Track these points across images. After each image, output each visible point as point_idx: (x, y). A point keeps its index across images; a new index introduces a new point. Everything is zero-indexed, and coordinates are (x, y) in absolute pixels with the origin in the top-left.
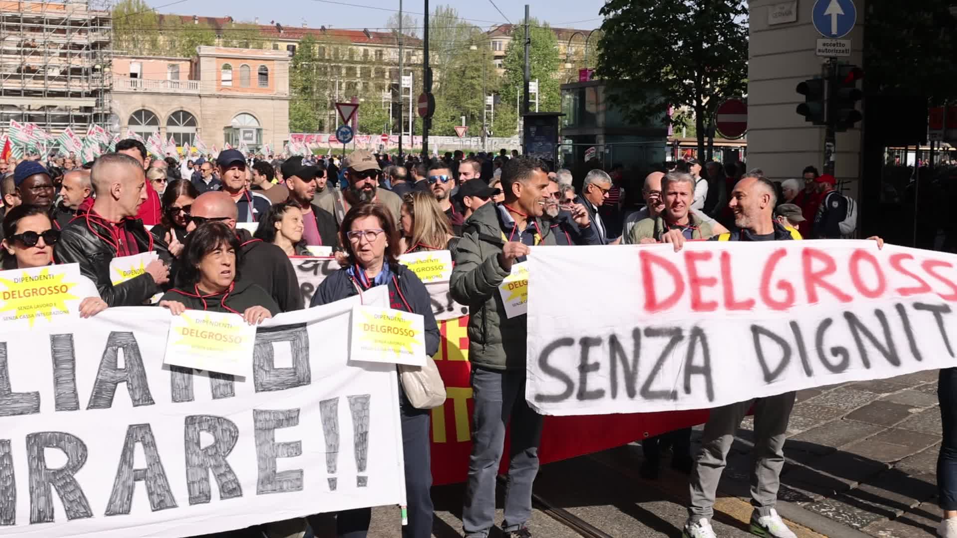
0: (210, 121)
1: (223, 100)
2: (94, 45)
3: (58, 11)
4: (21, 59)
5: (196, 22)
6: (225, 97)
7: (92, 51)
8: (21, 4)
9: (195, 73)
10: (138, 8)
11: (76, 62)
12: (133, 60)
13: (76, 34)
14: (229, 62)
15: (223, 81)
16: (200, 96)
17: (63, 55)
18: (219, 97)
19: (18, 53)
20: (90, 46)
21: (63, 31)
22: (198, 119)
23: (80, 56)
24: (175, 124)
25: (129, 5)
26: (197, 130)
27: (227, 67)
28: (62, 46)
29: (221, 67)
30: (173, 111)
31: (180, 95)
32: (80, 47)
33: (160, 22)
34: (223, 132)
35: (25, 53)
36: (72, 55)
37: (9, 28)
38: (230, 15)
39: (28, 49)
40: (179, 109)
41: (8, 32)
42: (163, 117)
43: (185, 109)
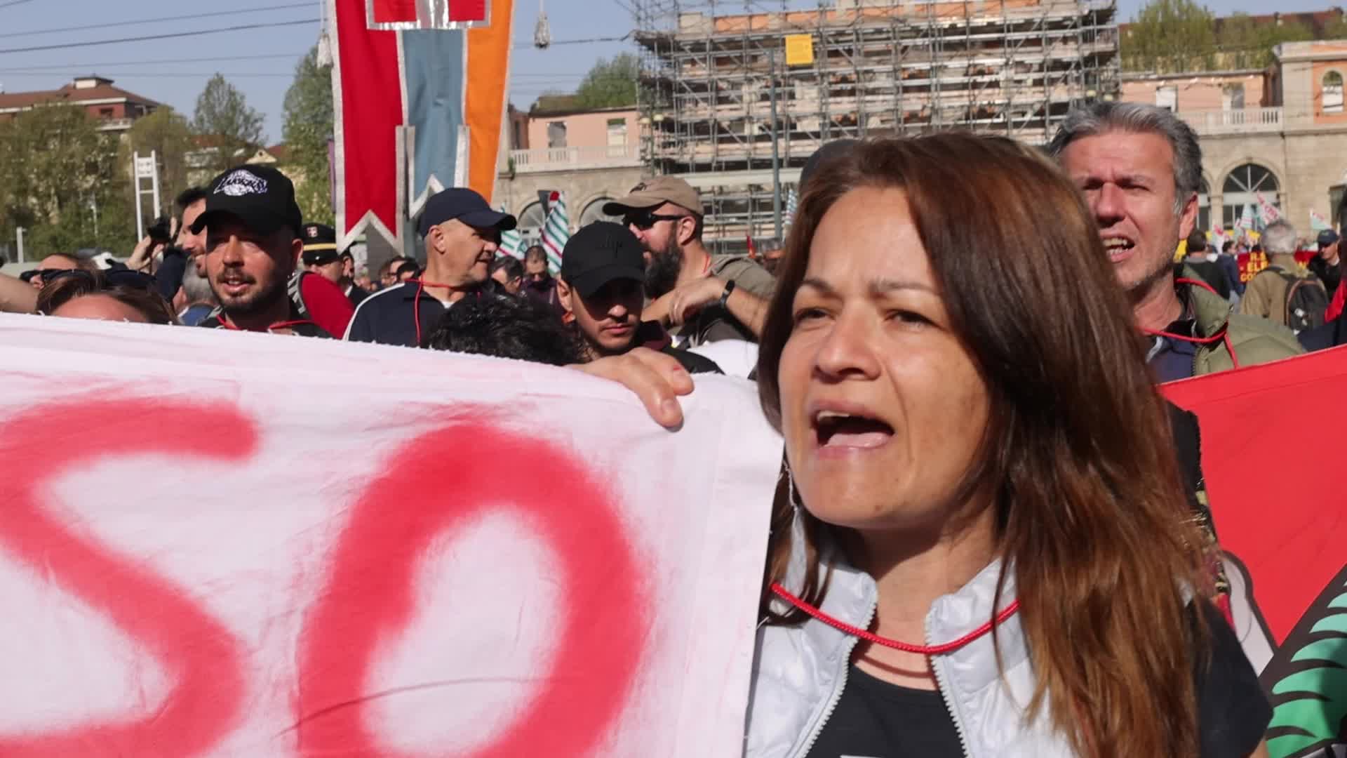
0: (1302, 180)
1: (1327, 138)
2: (1089, 60)
3: (1029, 9)
4: (969, 96)
5: (1280, 23)
6: (1328, 133)
7: (1083, 70)
8: (968, 6)
9: (1273, 96)
10: (1180, 10)
11: (1059, 94)
12: (1162, 83)
13: (1058, 45)
14: (1337, 68)
15: (1326, 107)
16: (1283, 135)
17: (1038, 83)
18: (1317, 134)
19: (964, 86)
20: (1082, 62)
21: (1036, 42)
22: (1281, 179)
23: (1065, 81)
24: (1238, 189)
25: (1165, 8)
26: (1278, 196)
27: (1334, 78)
28: (1036, 67)
29: (1320, 81)
30: (1234, 166)
31: (1245, 136)
32: (1065, 66)
33: (1217, 30)
34: (1328, 197)
35: (976, 85)
36: (1053, 82)
37: (949, 46)
38: (1337, 5)
39: (979, 79)
40: (1245, 162)
41: (948, 53)
42: (1215, 178)
43: (1256, 161)
